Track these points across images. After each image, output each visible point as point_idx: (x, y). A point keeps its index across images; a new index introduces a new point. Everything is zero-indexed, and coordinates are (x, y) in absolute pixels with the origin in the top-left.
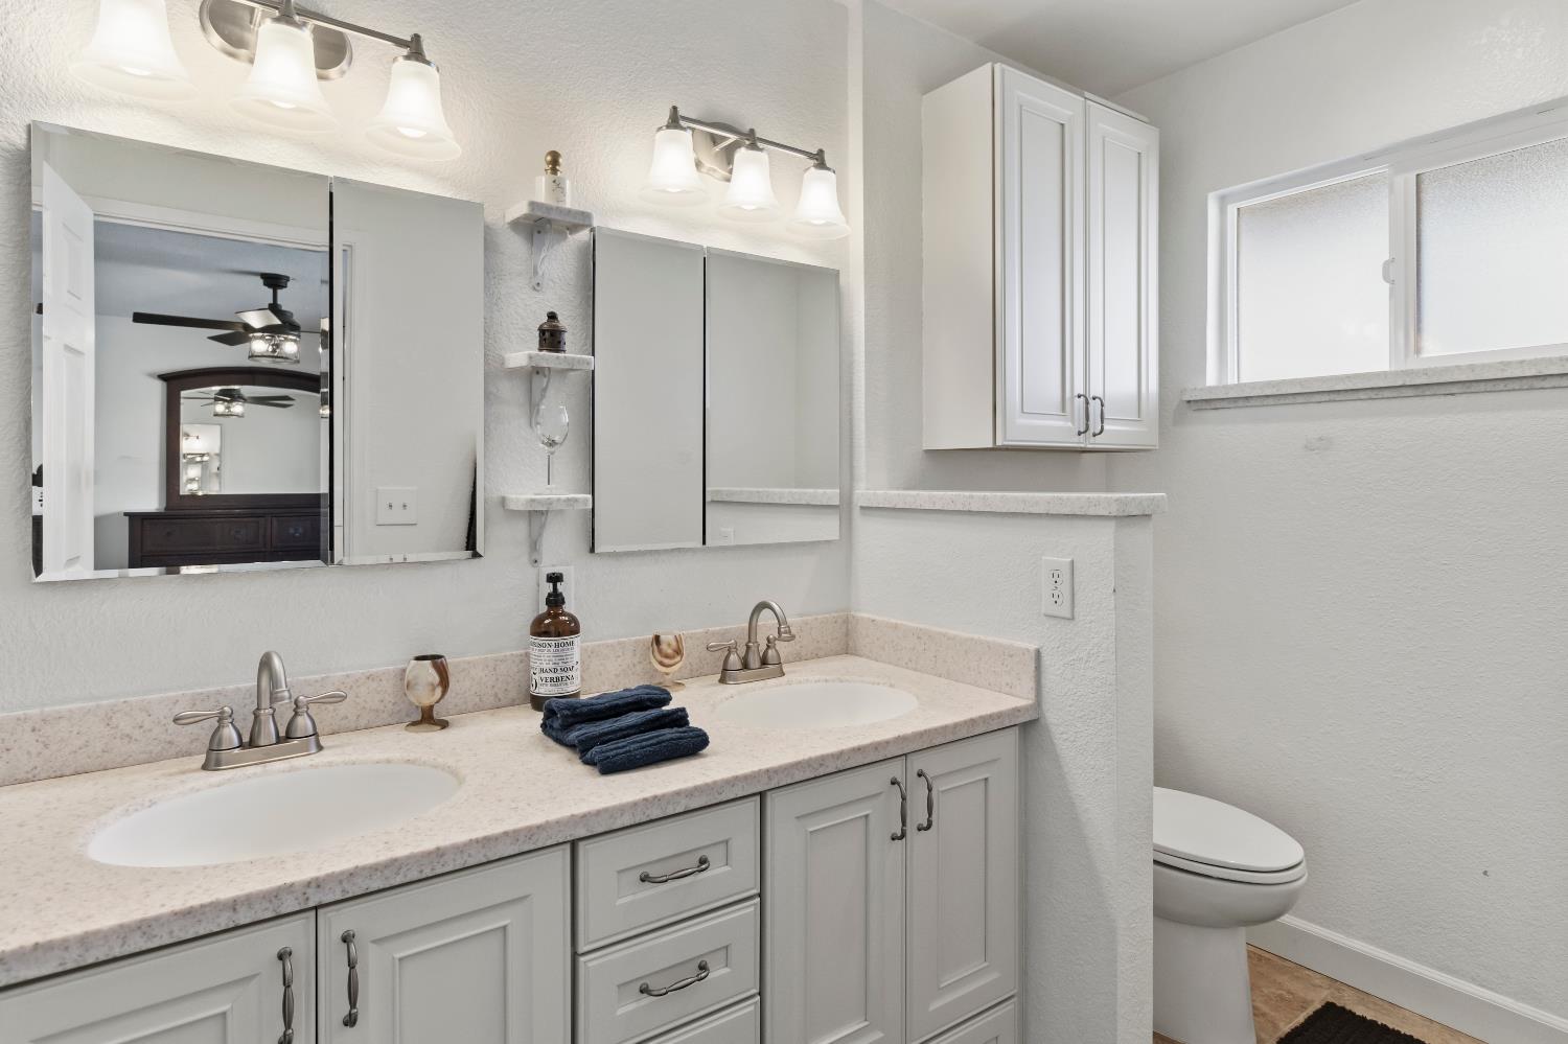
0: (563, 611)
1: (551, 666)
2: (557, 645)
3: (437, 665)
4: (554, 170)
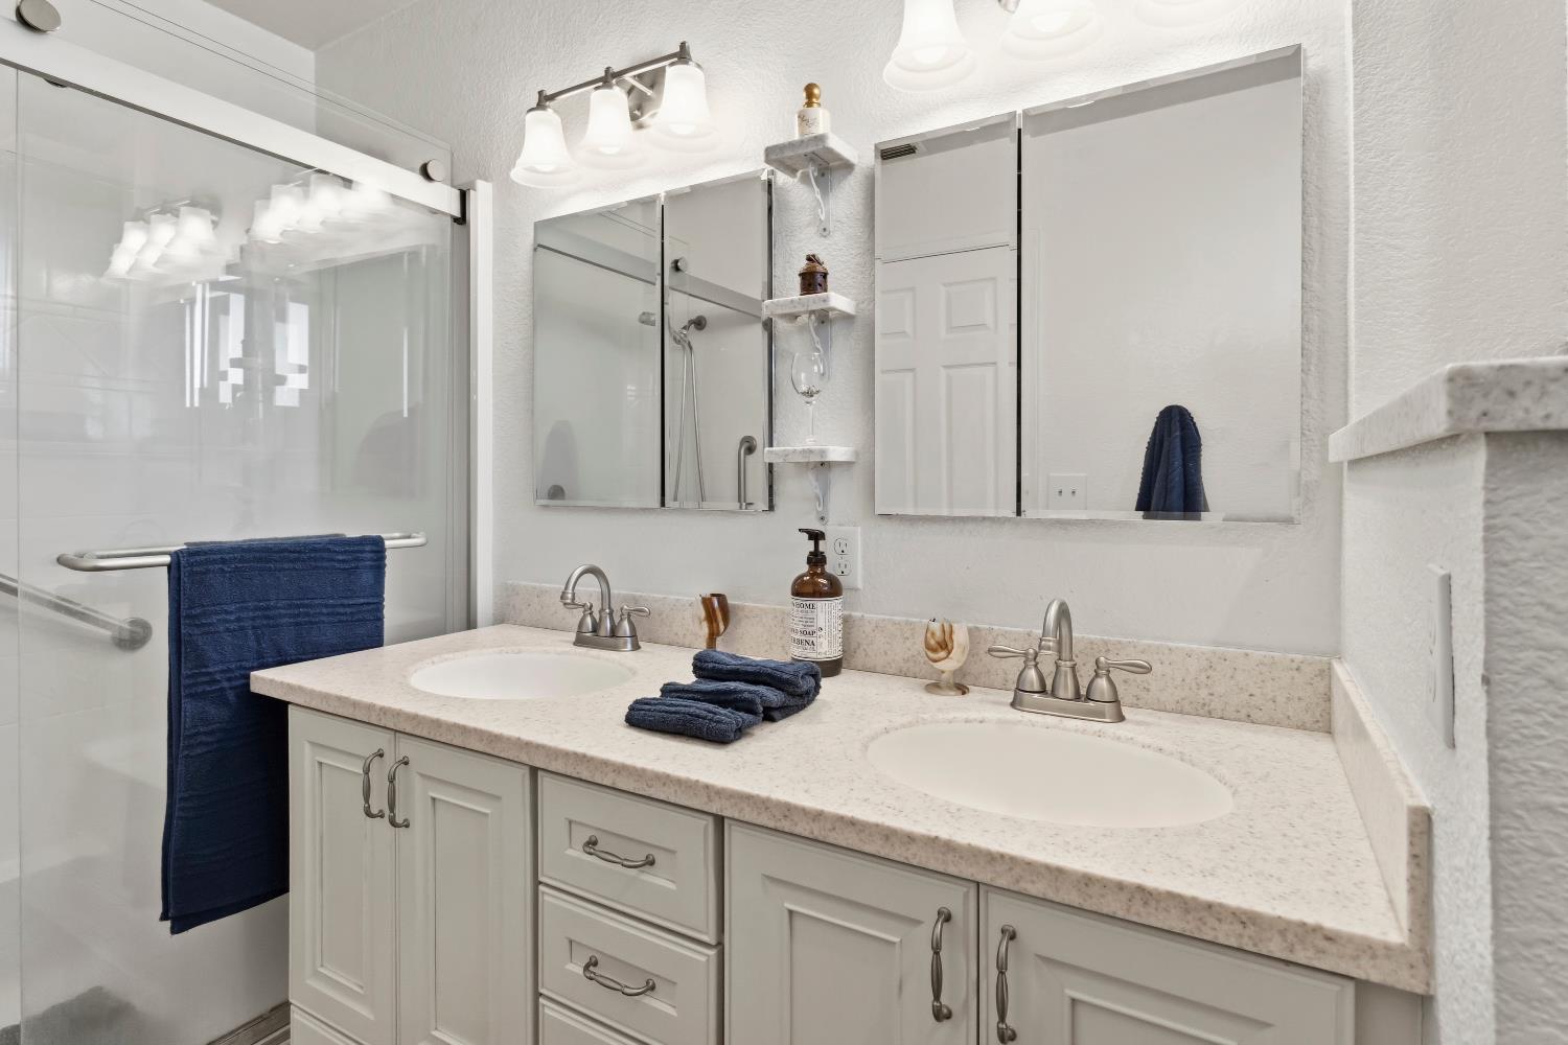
0: (823, 570)
1: (800, 628)
2: (799, 605)
3: (707, 602)
4: (809, 104)
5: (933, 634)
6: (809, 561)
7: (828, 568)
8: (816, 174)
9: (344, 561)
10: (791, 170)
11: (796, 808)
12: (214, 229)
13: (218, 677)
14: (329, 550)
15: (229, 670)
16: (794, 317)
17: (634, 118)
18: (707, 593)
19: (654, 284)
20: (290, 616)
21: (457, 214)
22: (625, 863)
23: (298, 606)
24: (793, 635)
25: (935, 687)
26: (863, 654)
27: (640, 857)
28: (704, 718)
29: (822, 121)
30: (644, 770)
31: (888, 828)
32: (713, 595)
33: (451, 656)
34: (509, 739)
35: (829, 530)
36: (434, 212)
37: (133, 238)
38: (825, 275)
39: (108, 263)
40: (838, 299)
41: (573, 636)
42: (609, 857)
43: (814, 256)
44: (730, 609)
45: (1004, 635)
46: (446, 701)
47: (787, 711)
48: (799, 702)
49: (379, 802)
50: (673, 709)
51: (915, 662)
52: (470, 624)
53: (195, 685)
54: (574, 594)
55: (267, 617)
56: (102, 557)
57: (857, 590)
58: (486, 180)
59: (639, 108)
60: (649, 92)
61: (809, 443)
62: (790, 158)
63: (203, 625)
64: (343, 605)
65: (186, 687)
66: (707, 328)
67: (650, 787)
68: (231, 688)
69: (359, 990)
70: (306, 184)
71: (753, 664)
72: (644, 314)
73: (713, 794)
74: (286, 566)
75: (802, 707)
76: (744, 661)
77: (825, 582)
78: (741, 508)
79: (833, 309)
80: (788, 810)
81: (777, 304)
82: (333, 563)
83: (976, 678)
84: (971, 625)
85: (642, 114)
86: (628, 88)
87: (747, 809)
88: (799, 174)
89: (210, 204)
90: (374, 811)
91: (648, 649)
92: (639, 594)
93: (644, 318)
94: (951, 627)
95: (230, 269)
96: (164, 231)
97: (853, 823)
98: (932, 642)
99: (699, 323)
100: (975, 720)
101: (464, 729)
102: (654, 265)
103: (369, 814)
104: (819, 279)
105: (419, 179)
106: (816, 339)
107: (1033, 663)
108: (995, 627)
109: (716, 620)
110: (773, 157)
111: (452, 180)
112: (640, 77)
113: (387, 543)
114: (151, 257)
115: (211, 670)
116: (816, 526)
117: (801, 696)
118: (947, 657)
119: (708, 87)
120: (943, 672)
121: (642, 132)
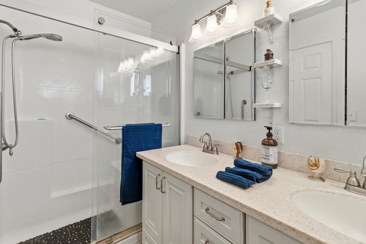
0: (272, 138)
1: (264, 154)
2: (264, 148)
3: (236, 144)
4: (268, 7)
5: (311, 161)
6: (267, 135)
7: (273, 138)
8: (269, 27)
9: (154, 129)
10: (262, 27)
11: (271, 218)
12: (134, 61)
13: (130, 153)
14: (151, 127)
15: (132, 152)
16: (262, 67)
17: (218, 22)
18: (236, 141)
19: (222, 64)
20: (144, 141)
21: (177, 52)
22: (216, 218)
23: (145, 139)
24: (262, 156)
25: (312, 177)
26: (284, 163)
27: (220, 217)
28: (239, 180)
29: (272, 10)
30: (222, 194)
31: (309, 236)
32: (238, 142)
33: (175, 152)
34: (187, 178)
35: (273, 127)
36: (173, 52)
37: (122, 65)
38: (272, 55)
39: (117, 70)
40: (277, 61)
41: (202, 149)
42: (213, 216)
43: (269, 49)
44: (243, 146)
45: (339, 164)
46: (173, 164)
47: (263, 180)
48: (267, 178)
49: (159, 186)
50: (229, 176)
51: (303, 168)
52: (180, 144)
53: (127, 154)
54: (203, 140)
55: (139, 141)
56: (111, 127)
57: (282, 144)
58: (184, 43)
59: (219, 18)
60: (222, 15)
61: (267, 102)
62: (262, 23)
63: (128, 142)
64: (154, 139)
65: (125, 154)
66: (233, 74)
67: (224, 199)
68: (133, 155)
69: (155, 227)
70: (149, 50)
71: (252, 165)
72: (219, 71)
73: (243, 206)
74: (143, 130)
75: (268, 179)
76: (249, 163)
77: (272, 142)
78: (242, 119)
79: (275, 64)
80: (269, 218)
81: (258, 64)
82: (152, 130)
83: (328, 176)
84: (325, 159)
85: (220, 21)
86: (216, 15)
87: (254, 214)
88: (264, 28)
89: (134, 57)
90: (158, 188)
91: (221, 155)
92: (218, 140)
93: (219, 72)
94: (318, 159)
95: (136, 69)
96: (126, 63)
97: (294, 230)
98: (311, 163)
99: (232, 73)
100: (331, 192)
101: (177, 173)
102: (222, 60)
103: (157, 188)
104: (271, 56)
105: (170, 45)
106: (269, 73)
107: (354, 176)
108: (335, 161)
109: (239, 149)
110: (257, 24)
111: (176, 45)
112: (219, 11)
113: (163, 125)
114: (124, 68)
115: (129, 151)
116: (269, 126)
117: (267, 176)
118: (317, 169)
119: (238, 10)
120: (315, 173)
121: (220, 25)
